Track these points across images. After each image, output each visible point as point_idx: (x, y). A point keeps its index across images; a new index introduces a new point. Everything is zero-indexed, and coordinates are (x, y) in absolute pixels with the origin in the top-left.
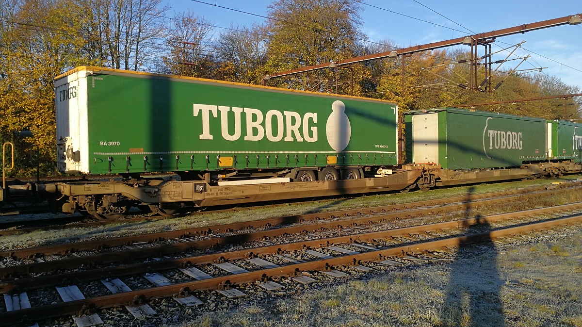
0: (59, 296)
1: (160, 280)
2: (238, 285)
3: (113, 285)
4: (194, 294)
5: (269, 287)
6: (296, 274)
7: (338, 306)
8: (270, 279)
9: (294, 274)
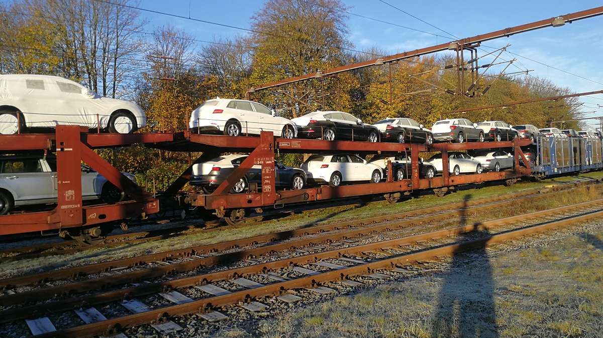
0: (29, 329)
1: (138, 307)
2: (220, 308)
3: (87, 315)
4: (173, 319)
5: (252, 307)
6: (281, 293)
7: (321, 324)
8: (254, 300)
9: (279, 292)
